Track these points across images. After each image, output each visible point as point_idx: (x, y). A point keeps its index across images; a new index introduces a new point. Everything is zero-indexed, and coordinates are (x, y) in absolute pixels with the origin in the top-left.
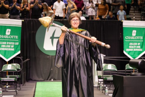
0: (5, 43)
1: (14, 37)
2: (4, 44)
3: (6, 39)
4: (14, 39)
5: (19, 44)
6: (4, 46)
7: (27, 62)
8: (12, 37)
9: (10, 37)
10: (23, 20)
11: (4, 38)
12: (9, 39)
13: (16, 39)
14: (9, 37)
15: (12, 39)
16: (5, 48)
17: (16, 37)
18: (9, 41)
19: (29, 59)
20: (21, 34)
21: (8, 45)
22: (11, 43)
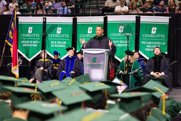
0: (151, 43)
1: (160, 36)
2: (149, 44)
3: (152, 38)
4: (160, 38)
5: (166, 44)
6: (149, 46)
7: (174, 64)
8: (158, 36)
9: (156, 36)
10: (170, 17)
11: (150, 38)
12: (155, 38)
13: (162, 38)
14: (154, 36)
15: (158, 38)
16: (151, 48)
17: (162, 36)
18: (154, 41)
19: (177, 61)
20: (168, 33)
21: (154, 45)
22: (157, 42)
